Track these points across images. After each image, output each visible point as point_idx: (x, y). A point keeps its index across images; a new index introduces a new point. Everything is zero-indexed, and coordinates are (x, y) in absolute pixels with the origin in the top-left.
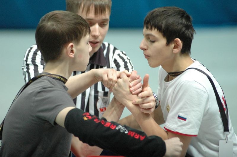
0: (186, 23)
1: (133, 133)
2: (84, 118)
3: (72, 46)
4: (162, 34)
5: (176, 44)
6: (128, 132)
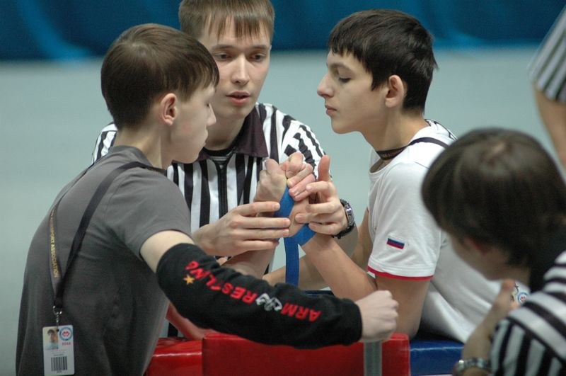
0: (415, 45)
1: (293, 308)
2: (186, 279)
3: (172, 100)
4: (363, 65)
5: (394, 87)
6: (283, 306)
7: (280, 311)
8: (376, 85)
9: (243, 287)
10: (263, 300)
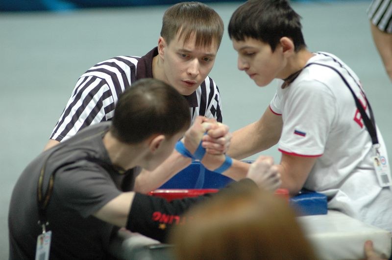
8: (273, 49)
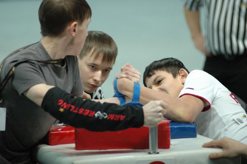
2: (60, 110)
6: (108, 115)
7: (107, 118)
9: (88, 109)
10: (98, 115)
